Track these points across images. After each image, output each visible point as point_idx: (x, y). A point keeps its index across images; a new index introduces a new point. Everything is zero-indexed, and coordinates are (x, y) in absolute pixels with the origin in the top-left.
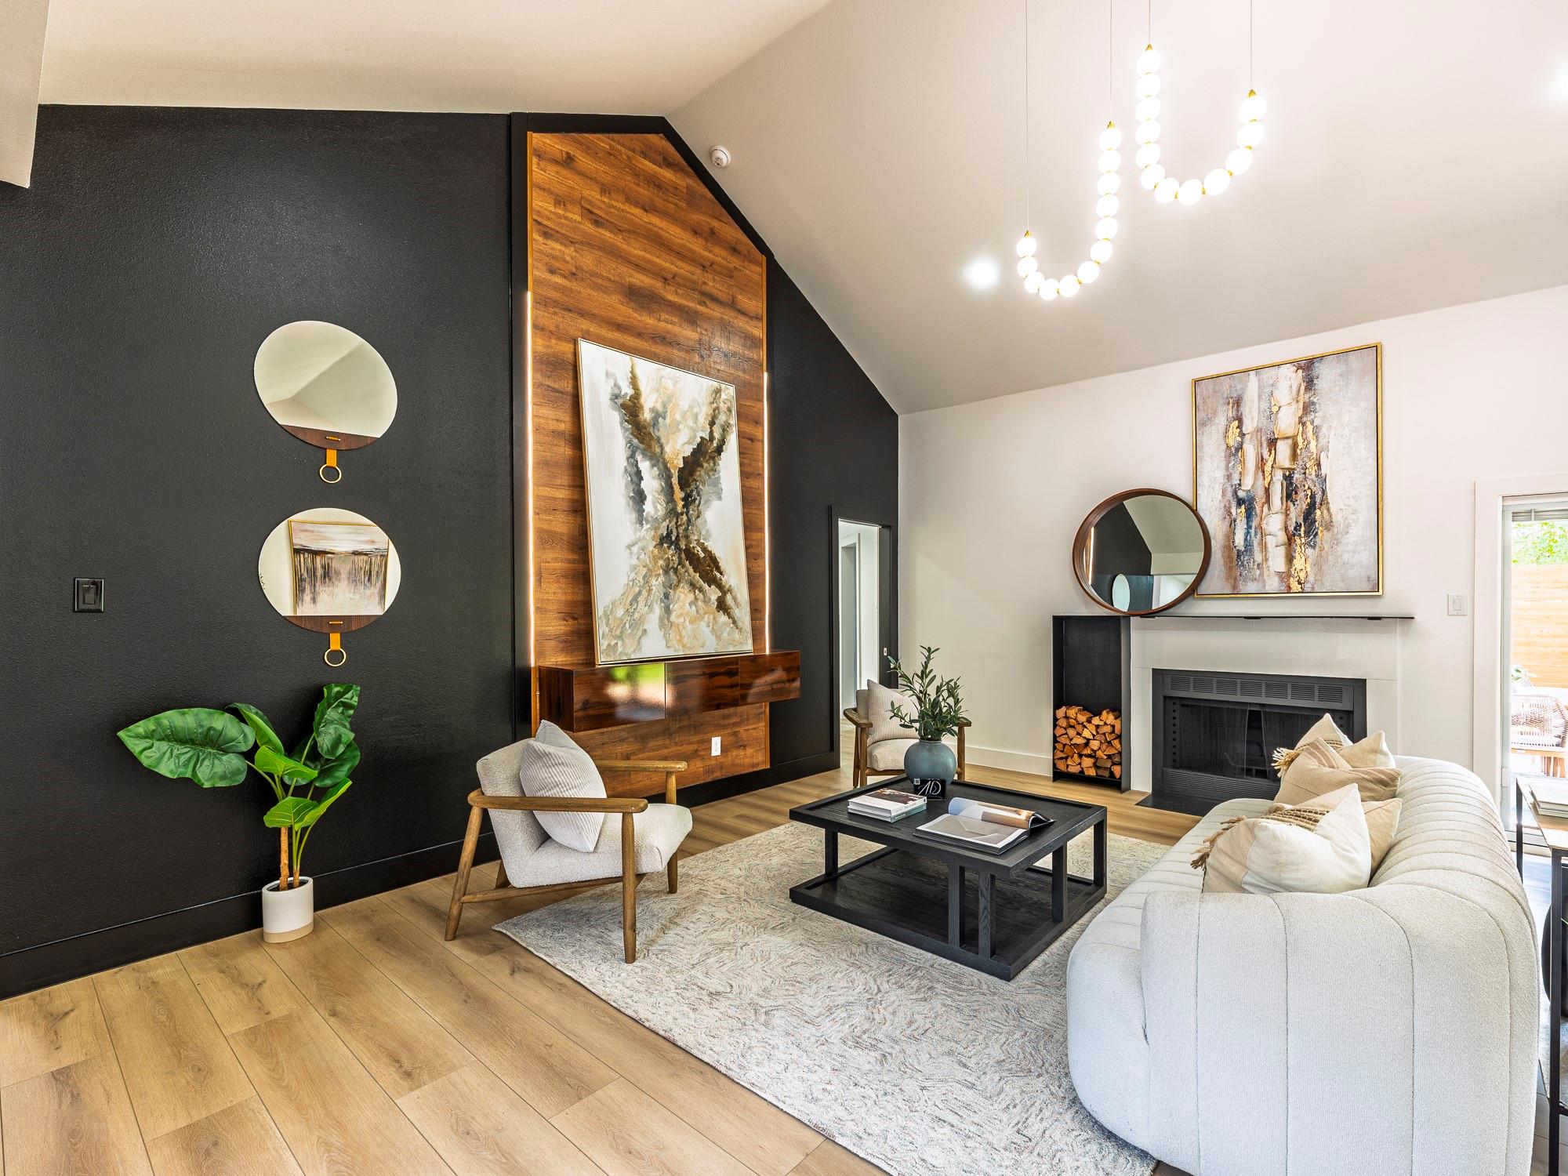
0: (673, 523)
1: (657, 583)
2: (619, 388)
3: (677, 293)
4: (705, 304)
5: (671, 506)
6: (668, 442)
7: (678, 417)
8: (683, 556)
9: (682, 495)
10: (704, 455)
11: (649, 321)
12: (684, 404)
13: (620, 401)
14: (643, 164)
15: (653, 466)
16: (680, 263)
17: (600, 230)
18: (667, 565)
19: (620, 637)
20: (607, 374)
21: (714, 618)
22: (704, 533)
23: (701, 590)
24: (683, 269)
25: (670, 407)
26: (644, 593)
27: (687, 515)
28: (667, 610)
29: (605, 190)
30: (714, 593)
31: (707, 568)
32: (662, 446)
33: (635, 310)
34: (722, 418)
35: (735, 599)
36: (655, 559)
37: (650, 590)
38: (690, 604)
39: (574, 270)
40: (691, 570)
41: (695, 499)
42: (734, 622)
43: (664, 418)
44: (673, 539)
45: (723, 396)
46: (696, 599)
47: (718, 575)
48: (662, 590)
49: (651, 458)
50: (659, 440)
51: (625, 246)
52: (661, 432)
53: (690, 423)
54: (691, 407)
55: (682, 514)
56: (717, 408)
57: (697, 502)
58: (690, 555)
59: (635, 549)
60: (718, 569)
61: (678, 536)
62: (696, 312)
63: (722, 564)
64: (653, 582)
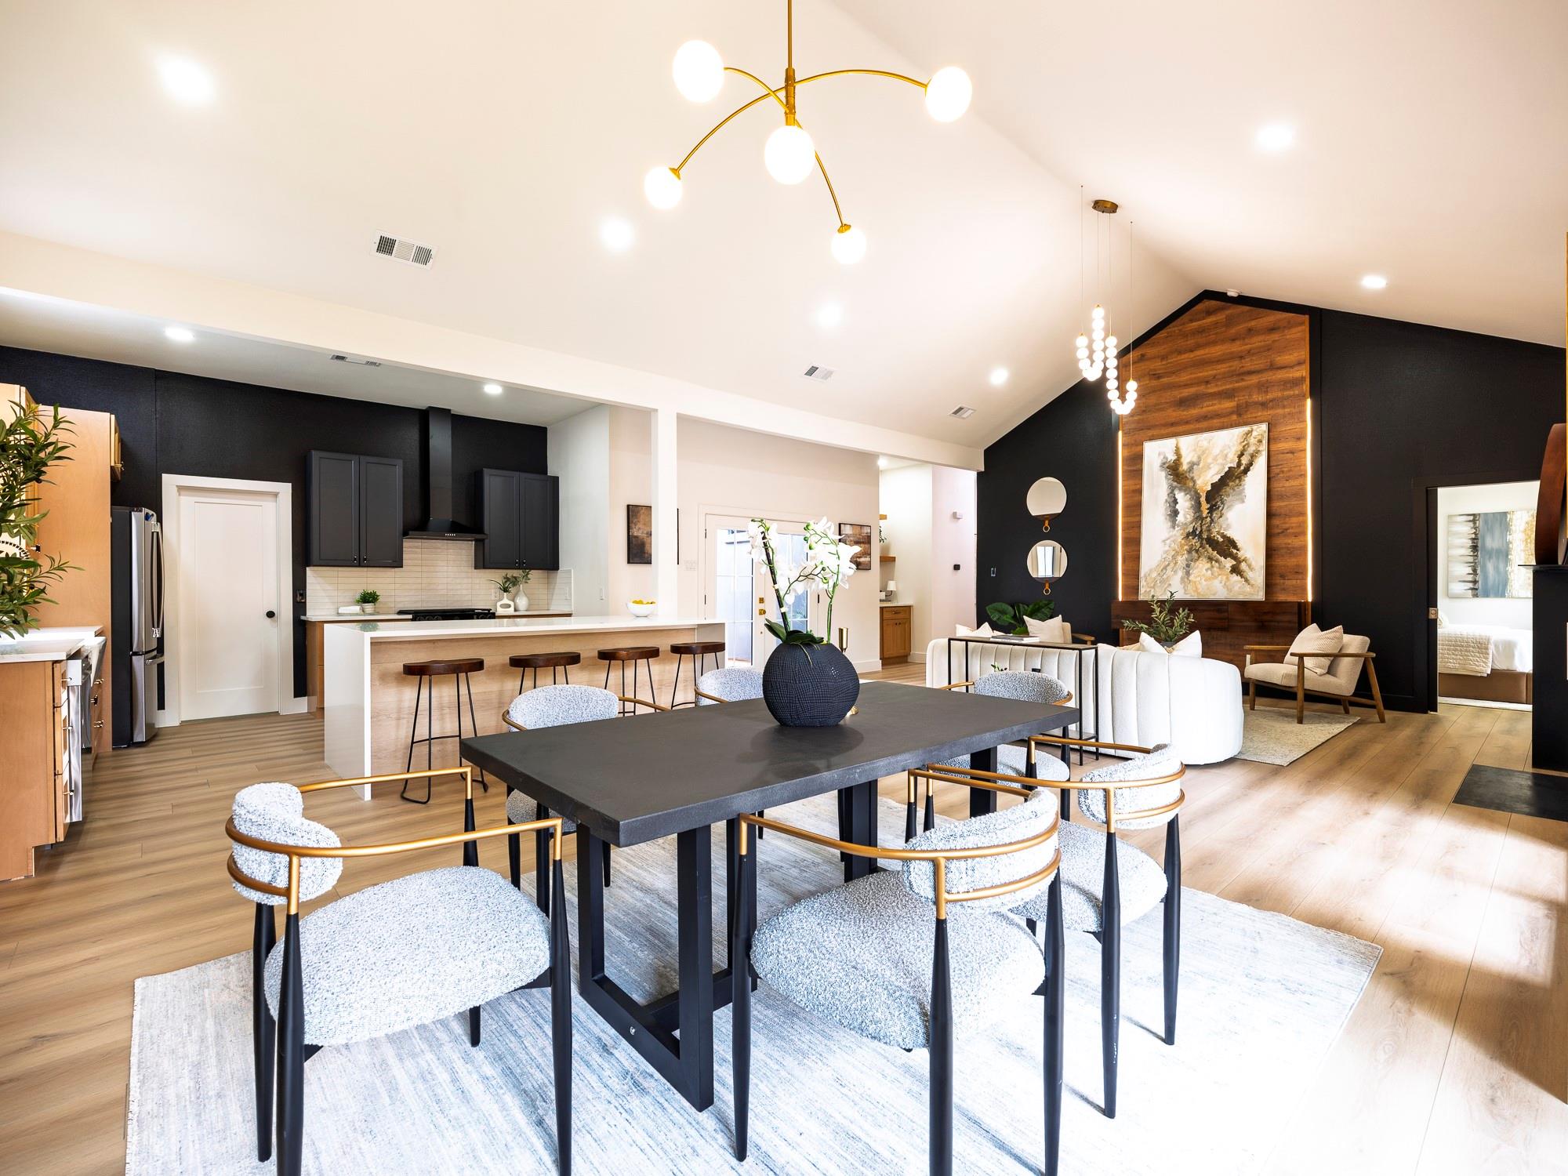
0: (1199, 524)
1: (1182, 560)
2: (1166, 458)
3: (1217, 385)
4: (1243, 380)
5: (1198, 514)
6: (1200, 477)
7: (1210, 460)
8: (1204, 542)
9: (1209, 505)
10: (1232, 477)
11: (1194, 412)
12: (1216, 451)
13: (1167, 465)
14: (1191, 326)
15: (1186, 494)
16: (1219, 366)
17: (1161, 380)
18: (1191, 549)
19: (1153, 587)
20: (1159, 454)
21: (1227, 578)
22: (1224, 526)
23: (1217, 561)
24: (1222, 368)
25: (1203, 458)
26: (1172, 565)
27: (1210, 517)
28: (1188, 574)
29: (1163, 358)
30: (1229, 563)
31: (1226, 547)
32: (1194, 482)
33: (1183, 411)
34: (1251, 449)
35: (1249, 566)
36: (1182, 546)
37: (1176, 563)
38: (1207, 570)
39: (1144, 409)
40: (1210, 550)
41: (1219, 507)
42: (1246, 580)
43: (1198, 465)
44: (1197, 533)
45: (1254, 434)
46: (1212, 567)
47: (1235, 551)
48: (1185, 563)
49: (1185, 491)
50: (1192, 478)
51: (1177, 380)
52: (1195, 474)
53: (1220, 461)
54: (1221, 451)
55: (1206, 517)
56: (1248, 444)
57: (1221, 508)
58: (1211, 542)
59: (1168, 542)
60: (1235, 547)
61: (1201, 530)
62: (1234, 389)
63: (1239, 545)
64: (1179, 558)
